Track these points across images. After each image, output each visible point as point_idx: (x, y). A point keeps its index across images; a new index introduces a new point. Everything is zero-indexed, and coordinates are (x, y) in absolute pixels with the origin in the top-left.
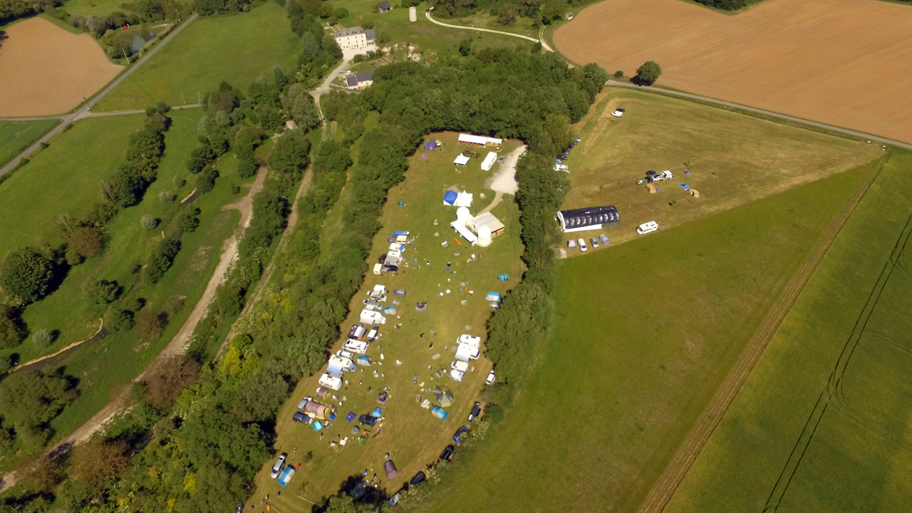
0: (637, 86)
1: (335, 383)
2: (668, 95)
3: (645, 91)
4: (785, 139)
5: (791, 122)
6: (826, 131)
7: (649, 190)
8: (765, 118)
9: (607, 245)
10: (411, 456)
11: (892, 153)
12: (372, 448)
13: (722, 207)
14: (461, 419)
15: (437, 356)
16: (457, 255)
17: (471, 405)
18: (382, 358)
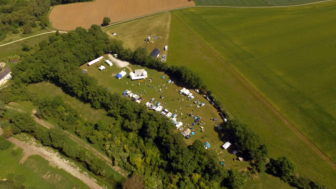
0: (106, 27)
1: (181, 124)
2: (117, 24)
3: (110, 27)
4: (153, 19)
5: (149, 16)
6: (157, 14)
7: (152, 43)
8: (143, 18)
9: (166, 56)
10: (213, 114)
11: (171, 12)
12: (207, 122)
13: (168, 37)
14: (206, 101)
15: (183, 100)
16: (146, 83)
17: (203, 98)
18: (176, 111)
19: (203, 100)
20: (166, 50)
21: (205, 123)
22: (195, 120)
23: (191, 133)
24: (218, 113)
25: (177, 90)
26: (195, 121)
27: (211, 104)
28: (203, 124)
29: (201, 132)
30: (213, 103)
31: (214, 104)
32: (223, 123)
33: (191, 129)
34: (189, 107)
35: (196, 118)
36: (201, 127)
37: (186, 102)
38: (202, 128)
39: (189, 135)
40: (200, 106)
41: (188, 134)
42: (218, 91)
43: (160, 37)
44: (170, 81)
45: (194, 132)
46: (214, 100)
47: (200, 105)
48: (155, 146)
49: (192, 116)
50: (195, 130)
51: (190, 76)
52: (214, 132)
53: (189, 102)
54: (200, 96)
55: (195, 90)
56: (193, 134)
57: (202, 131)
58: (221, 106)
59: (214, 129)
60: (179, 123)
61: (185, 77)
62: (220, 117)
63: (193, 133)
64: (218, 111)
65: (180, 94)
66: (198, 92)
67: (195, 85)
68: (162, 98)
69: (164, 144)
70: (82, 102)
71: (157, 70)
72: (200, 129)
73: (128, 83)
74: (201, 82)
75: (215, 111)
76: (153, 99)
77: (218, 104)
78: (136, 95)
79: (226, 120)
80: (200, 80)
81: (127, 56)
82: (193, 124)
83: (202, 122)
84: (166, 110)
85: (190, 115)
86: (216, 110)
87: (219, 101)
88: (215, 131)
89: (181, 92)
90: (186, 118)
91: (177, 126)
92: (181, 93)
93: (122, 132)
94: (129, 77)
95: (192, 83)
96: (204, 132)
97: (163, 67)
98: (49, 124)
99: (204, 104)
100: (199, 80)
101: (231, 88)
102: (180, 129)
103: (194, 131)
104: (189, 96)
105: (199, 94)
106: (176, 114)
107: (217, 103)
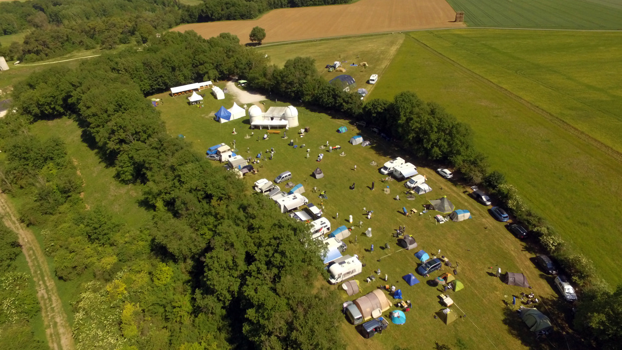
1: (354, 265)
2: (278, 45)
7: (341, 71)
9: (368, 93)
10: (503, 257)
11: (407, 33)
12: (471, 282)
13: (385, 65)
14: (479, 208)
15: (388, 191)
16: (286, 138)
17: (465, 196)
18: (351, 221)
19: (466, 204)
20: (371, 82)
21: (463, 282)
22: (419, 265)
23: (390, 315)
24: (529, 255)
25: (374, 164)
26: (420, 269)
27: (498, 219)
28: (454, 288)
29: (438, 320)
30: (506, 215)
31: (510, 221)
32: (553, 301)
33: (393, 295)
34: (404, 214)
35: (425, 258)
36: (442, 296)
37: (395, 199)
38: (449, 301)
39: (380, 320)
40: (451, 219)
41: (376, 314)
42: (529, 183)
43: (365, 63)
44: (360, 140)
45: (404, 310)
46: (511, 204)
47: (452, 216)
48: (223, 335)
49: (411, 247)
50: (410, 305)
51: (426, 117)
52: (506, 332)
53: (409, 202)
54: (454, 188)
55: (439, 170)
56: (397, 322)
57: (444, 318)
58: (544, 230)
59: (505, 322)
60: (346, 261)
61: (409, 120)
62: (537, 272)
63: (398, 313)
64: (528, 249)
65: (382, 173)
66: (450, 177)
67: (440, 147)
68: (318, 176)
69: (250, 331)
70: (105, 162)
71: (329, 115)
72: (439, 307)
73: (238, 133)
74: (462, 138)
75: (513, 246)
76: (286, 174)
77: (529, 222)
78: (239, 157)
79: (569, 289)
80: (462, 129)
81: (264, 80)
82: (407, 279)
83: (451, 278)
84: (315, 210)
85: (402, 243)
86: (520, 244)
87: (533, 212)
88: (510, 332)
89: (386, 168)
90: (382, 248)
91: (336, 269)
92: (386, 172)
93: (150, 258)
94: (247, 121)
95: (429, 140)
96: (455, 323)
97: (347, 103)
98: (9, 207)
99: (467, 215)
100: (458, 132)
101: (583, 183)
102: (345, 287)
103: (406, 306)
104: (412, 182)
105: (449, 184)
106: (349, 229)
107: (525, 217)
